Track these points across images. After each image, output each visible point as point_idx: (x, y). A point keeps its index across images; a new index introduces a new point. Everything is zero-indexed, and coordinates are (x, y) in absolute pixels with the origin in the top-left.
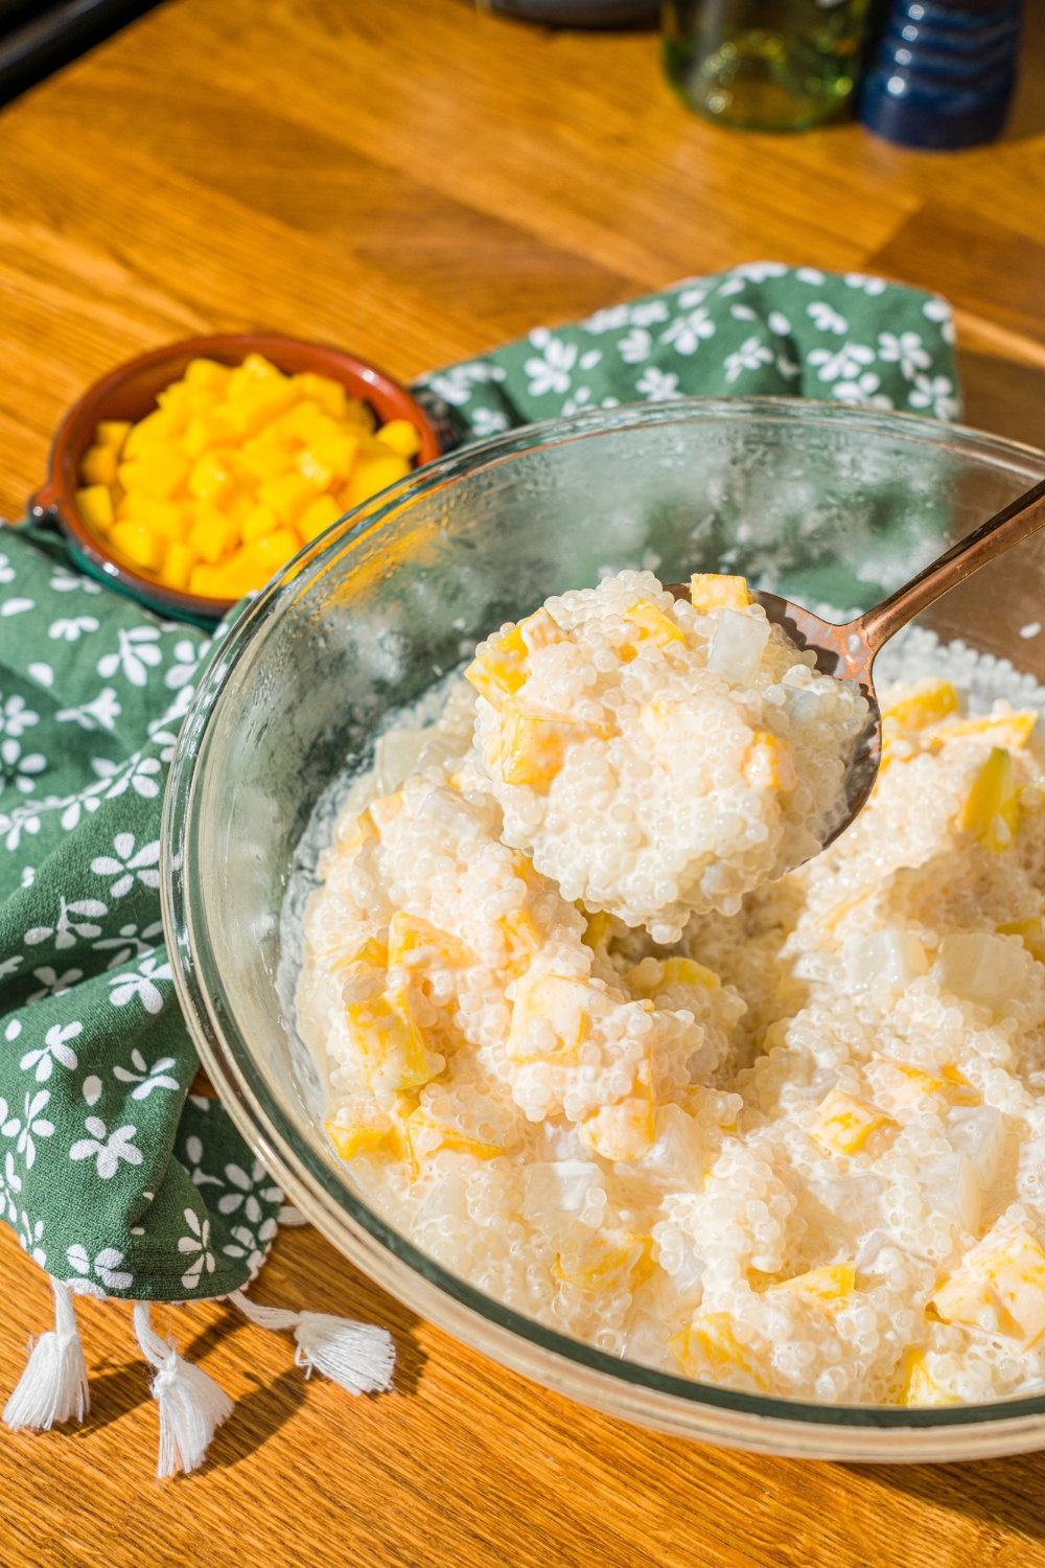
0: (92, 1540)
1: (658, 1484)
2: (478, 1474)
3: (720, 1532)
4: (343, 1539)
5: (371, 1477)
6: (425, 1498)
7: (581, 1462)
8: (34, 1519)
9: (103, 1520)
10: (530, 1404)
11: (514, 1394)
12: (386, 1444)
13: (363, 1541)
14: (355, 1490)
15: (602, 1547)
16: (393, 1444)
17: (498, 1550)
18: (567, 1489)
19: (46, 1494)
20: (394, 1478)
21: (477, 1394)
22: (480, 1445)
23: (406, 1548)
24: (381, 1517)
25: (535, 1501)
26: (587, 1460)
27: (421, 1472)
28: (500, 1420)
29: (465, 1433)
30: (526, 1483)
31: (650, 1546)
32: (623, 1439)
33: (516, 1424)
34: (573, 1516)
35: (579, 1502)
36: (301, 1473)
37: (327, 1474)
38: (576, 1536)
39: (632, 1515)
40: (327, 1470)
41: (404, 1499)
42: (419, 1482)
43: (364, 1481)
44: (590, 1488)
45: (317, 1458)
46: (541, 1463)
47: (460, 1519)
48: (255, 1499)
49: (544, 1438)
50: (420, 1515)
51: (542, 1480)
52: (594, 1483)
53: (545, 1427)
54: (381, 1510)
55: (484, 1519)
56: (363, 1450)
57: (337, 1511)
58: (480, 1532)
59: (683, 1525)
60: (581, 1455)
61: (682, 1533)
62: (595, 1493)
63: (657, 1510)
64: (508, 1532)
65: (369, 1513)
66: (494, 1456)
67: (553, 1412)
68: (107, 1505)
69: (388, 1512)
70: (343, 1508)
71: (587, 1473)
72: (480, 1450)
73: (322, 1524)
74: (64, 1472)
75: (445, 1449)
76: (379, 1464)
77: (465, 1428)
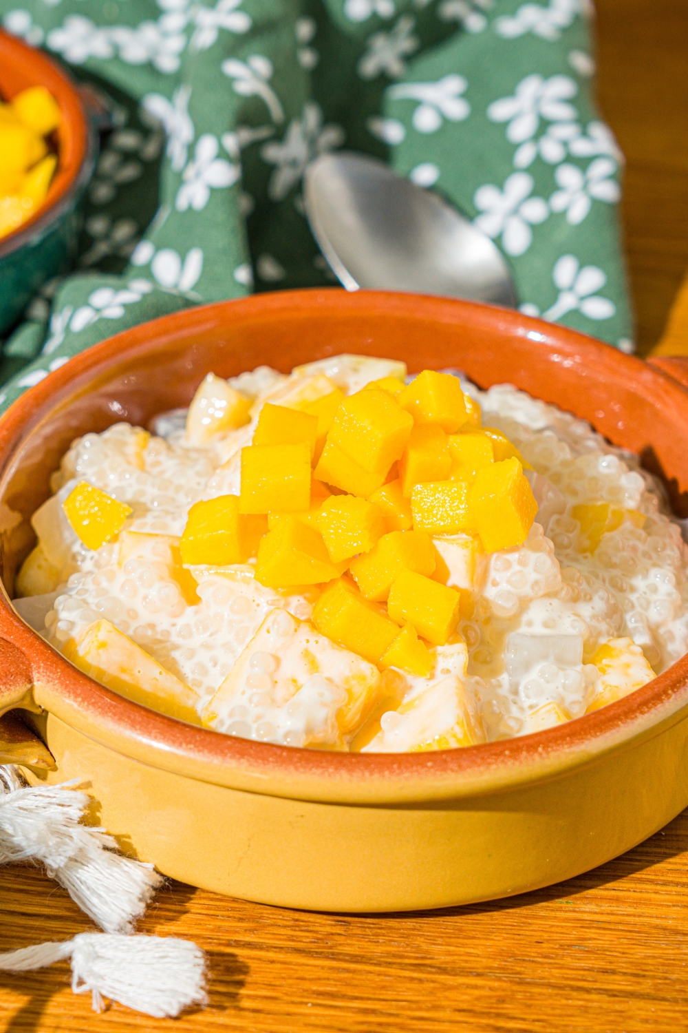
5: (590, 1004)
12: (582, 972)
14: (580, 1021)
16: (590, 970)
20: (614, 995)
21: (645, 895)
27: (641, 980)
29: (661, 932)
41: (642, 1008)
42: (646, 986)
43: (585, 1010)
45: (516, 1012)
56: (561, 988)
75: (650, 952)
76: (588, 991)
77: (656, 927)
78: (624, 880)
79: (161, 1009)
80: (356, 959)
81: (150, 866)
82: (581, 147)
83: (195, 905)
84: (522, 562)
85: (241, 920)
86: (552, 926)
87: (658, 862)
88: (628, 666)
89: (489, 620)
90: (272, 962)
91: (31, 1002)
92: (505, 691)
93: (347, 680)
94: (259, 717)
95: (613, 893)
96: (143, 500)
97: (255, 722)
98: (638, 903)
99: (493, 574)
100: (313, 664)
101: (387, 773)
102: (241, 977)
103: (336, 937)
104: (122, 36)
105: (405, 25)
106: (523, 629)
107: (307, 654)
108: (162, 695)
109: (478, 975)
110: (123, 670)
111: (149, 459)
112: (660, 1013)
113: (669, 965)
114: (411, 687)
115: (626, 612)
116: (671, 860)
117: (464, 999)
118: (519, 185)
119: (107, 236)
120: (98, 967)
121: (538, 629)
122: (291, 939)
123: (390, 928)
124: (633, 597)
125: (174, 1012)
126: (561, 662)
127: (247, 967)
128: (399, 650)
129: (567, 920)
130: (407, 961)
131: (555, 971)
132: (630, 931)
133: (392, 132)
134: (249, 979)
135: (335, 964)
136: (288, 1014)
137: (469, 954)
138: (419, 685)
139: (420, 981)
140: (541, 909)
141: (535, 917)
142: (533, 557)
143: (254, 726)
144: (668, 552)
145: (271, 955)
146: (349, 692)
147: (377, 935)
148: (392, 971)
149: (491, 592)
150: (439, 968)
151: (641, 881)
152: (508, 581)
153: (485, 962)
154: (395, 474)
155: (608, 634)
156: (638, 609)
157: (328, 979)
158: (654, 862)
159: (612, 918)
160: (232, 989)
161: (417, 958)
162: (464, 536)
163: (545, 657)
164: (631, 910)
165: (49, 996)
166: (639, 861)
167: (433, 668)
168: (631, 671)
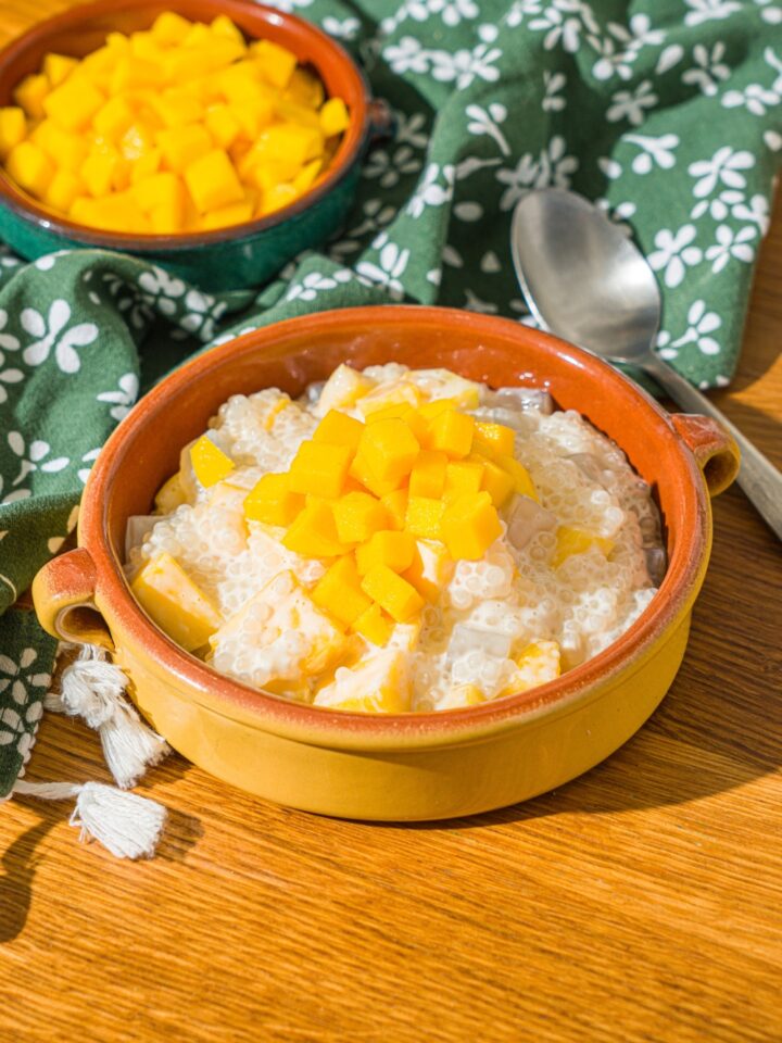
0: (176, 1007)
1: (708, 885)
2: (533, 903)
3: (775, 913)
4: (417, 972)
5: (431, 920)
6: (488, 929)
7: (630, 879)
8: (116, 999)
9: (182, 991)
10: (569, 842)
11: (552, 836)
12: (439, 893)
13: (437, 971)
14: (419, 932)
15: (667, 941)
16: (446, 892)
17: (567, 959)
18: (622, 901)
19: (122, 978)
20: (453, 917)
21: (516, 841)
22: (530, 880)
23: (479, 970)
24: (449, 949)
25: (594, 916)
26: (635, 876)
27: (479, 909)
28: (543, 858)
30: (581, 903)
31: (711, 934)
32: (665, 855)
33: (560, 859)
34: (632, 922)
35: (638, 910)
36: (363, 927)
37: (388, 924)
38: (640, 937)
39: (689, 913)
40: (387, 921)
41: (467, 932)
42: (479, 917)
43: (425, 924)
44: (645, 898)
45: (375, 913)
46: (592, 886)
47: (526, 940)
48: (323, 953)
49: (590, 866)
50: (486, 942)
51: (596, 898)
52: (646, 893)
53: (588, 858)
54: (448, 944)
55: (549, 936)
56: (418, 901)
57: (405, 951)
58: (546, 947)
59: (740, 914)
60: (628, 874)
61: (740, 920)
62: (650, 901)
63: (711, 906)
64: (574, 943)
65: (437, 948)
66: (546, 888)
67: (593, 844)
68: (183, 979)
69: (456, 945)
70: (411, 948)
71: (637, 887)
72: (530, 884)
73: (394, 963)
74: (134, 959)
75: (496, 888)
76: (436, 909)
77: (511, 869)
78: (508, 825)
79: (123, 852)
80: (283, 843)
81: (162, 739)
82: (740, 212)
83: (189, 775)
84: (480, 571)
85: (217, 793)
86: (435, 850)
87: (539, 816)
88: (541, 666)
89: (449, 608)
90: (222, 832)
91: (42, 824)
92: (440, 667)
93: (315, 638)
94: (242, 653)
95: (494, 834)
96: (256, 455)
97: (239, 655)
98: (507, 846)
99: (458, 575)
100: (296, 620)
101: (302, 721)
102: (195, 839)
103: (278, 823)
104: (440, 57)
105: (646, 86)
106: (471, 622)
107: (294, 611)
108: (196, 615)
109: (364, 877)
110: (171, 592)
111: (278, 422)
112: (480, 940)
113: (505, 902)
114: (367, 651)
115: (564, 619)
116: (550, 817)
117: (343, 893)
118: (688, 233)
119: (375, 217)
120: (92, 810)
121: (482, 624)
122: (245, 816)
123: (319, 825)
124: (575, 609)
125: (132, 856)
126: (489, 652)
127: (204, 832)
128: (364, 622)
129: (448, 848)
130: (318, 854)
131: (420, 887)
132: (490, 868)
133: (614, 170)
134: (200, 842)
135: (265, 843)
136: (214, 876)
137: (365, 859)
138: (374, 650)
139: (320, 872)
140: (435, 836)
141: (427, 840)
142: (488, 568)
143: (238, 658)
144: (620, 577)
145: (224, 826)
146: (314, 647)
147: (306, 828)
148: (304, 859)
149: (453, 588)
150: (338, 865)
151: (519, 829)
152: (467, 583)
153: (373, 867)
154: (404, 484)
155: (540, 637)
156: (576, 619)
157: (255, 855)
158: (534, 816)
159: (483, 854)
160: (184, 847)
161: (326, 853)
162: (439, 543)
163: (478, 647)
164: (500, 851)
165: (57, 822)
166: (526, 812)
167: (388, 639)
168: (542, 671)
